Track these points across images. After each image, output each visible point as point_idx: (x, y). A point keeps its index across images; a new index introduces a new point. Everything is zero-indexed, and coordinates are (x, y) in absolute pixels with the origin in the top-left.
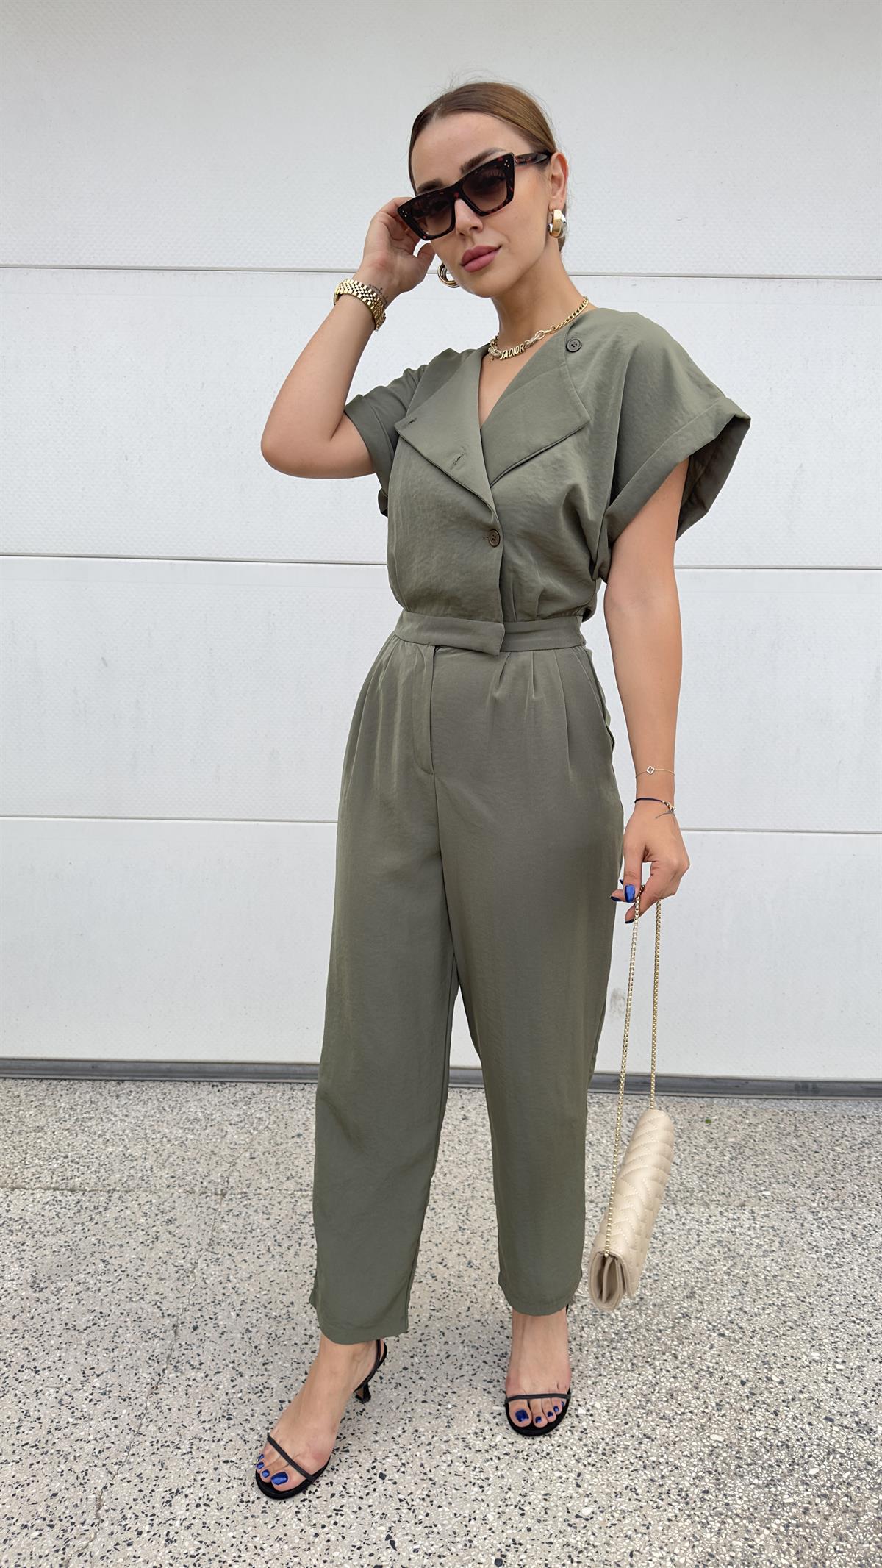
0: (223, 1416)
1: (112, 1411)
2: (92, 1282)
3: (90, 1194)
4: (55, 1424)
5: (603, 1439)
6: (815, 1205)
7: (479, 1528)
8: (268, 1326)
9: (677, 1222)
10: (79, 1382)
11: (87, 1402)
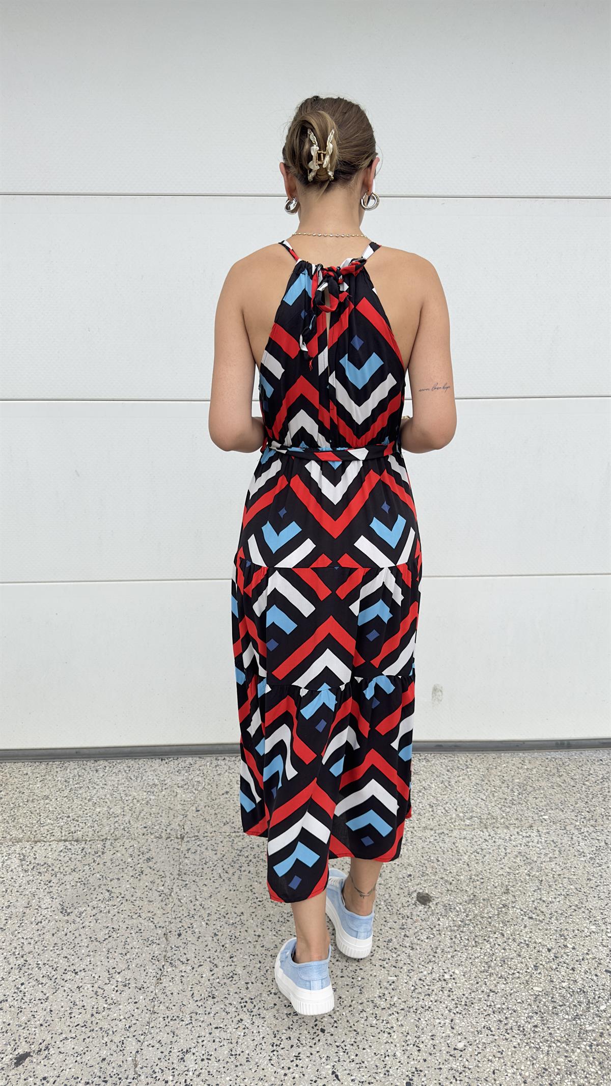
0: (209, 996)
1: (133, 997)
2: (102, 906)
3: (91, 843)
4: (95, 1009)
5: (464, 995)
6: (578, 824)
7: (392, 1062)
8: (229, 930)
10: (107, 979)
11: (114, 992)
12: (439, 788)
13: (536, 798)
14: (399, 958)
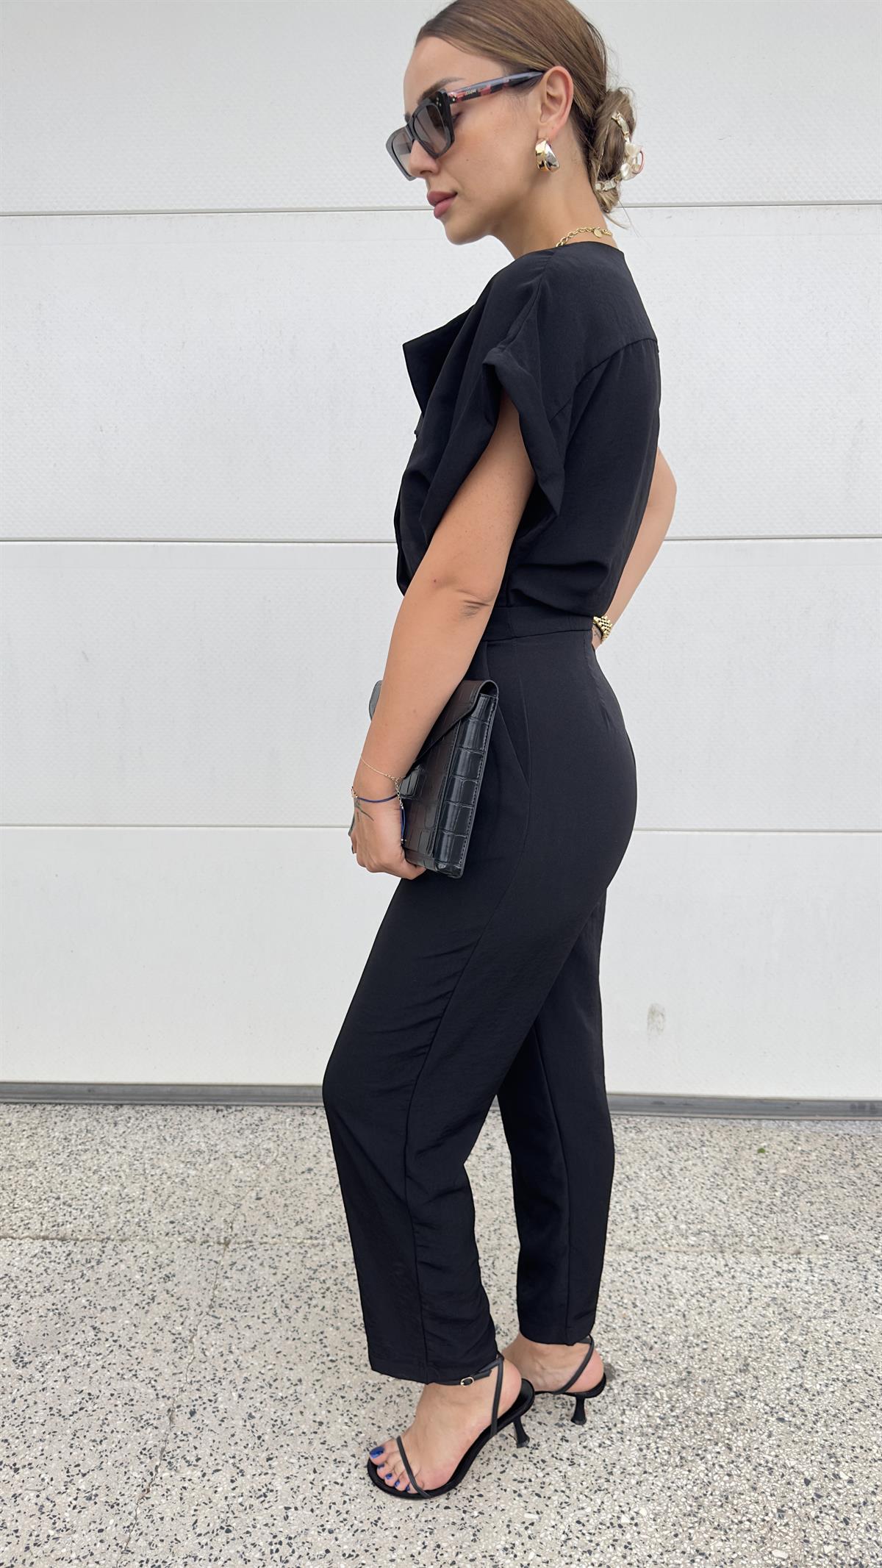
0: (222, 1528)
1: (98, 1521)
2: (80, 1355)
3: (83, 1243)
4: (33, 1538)
5: (650, 1556)
8: (274, 1410)
9: (725, 1275)
10: (62, 1484)
11: (70, 1509)
12: (652, 1178)
13: (812, 1203)
14: (547, 1480)
